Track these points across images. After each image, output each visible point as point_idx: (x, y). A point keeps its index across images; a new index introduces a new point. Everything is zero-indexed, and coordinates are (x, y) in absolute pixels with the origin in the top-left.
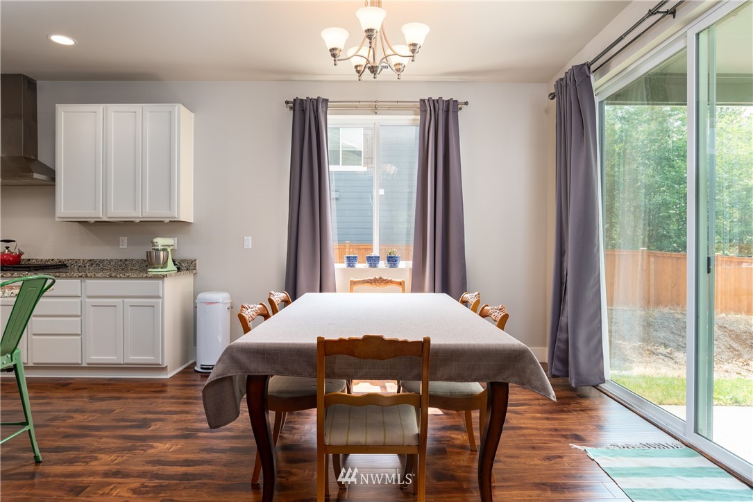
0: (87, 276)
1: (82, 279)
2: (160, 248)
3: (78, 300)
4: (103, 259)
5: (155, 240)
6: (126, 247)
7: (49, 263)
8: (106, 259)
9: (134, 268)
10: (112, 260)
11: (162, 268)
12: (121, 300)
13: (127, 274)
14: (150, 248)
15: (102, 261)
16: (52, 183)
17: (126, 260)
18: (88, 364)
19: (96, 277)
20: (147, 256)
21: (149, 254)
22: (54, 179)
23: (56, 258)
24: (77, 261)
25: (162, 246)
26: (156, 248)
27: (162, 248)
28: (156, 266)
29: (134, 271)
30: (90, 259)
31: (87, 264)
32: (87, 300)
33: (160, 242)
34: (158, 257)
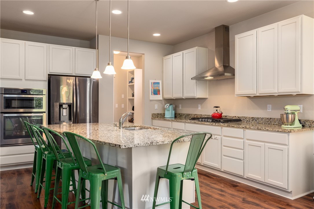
0: (246, 128)
1: (244, 129)
2: (289, 112)
3: (242, 140)
4: (258, 117)
5: (286, 107)
6: (270, 111)
7: (234, 118)
8: (260, 117)
9: (275, 124)
10: (263, 118)
11: (291, 125)
12: (263, 144)
13: (267, 128)
14: (283, 112)
15: (258, 118)
16: (233, 77)
17: (271, 118)
18: (247, 177)
19: (250, 129)
20: (281, 117)
21: (282, 115)
22: (234, 75)
23: (237, 116)
24: (246, 118)
25: (291, 111)
26: (287, 112)
27: (291, 112)
28: (286, 124)
29: (275, 125)
30: (252, 117)
31: (251, 120)
32: (247, 141)
33: (289, 108)
34: (287, 118)
